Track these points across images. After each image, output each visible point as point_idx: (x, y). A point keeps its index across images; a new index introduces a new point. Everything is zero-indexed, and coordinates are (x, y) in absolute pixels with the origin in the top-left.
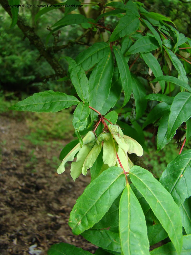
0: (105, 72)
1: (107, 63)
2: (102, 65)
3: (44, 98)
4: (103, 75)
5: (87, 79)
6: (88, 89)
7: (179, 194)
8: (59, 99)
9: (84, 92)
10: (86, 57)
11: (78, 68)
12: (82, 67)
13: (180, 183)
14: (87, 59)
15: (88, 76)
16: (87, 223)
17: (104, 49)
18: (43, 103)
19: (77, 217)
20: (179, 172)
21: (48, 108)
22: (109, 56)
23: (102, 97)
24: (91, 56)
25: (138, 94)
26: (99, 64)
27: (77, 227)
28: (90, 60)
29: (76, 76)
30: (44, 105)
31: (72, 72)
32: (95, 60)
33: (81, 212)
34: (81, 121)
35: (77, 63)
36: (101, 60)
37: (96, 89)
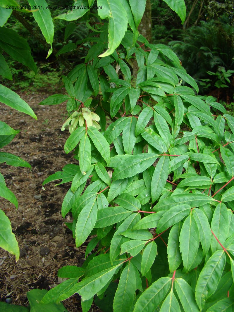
0: (83, 80)
1: (84, 75)
2: (81, 77)
3: (54, 98)
4: (82, 82)
5: (73, 86)
6: (74, 91)
7: (112, 137)
8: (60, 97)
9: (72, 93)
10: (72, 74)
11: (69, 81)
12: (71, 80)
13: (113, 132)
14: (73, 76)
15: (74, 85)
16: (70, 149)
17: (82, 68)
18: (53, 100)
19: (67, 147)
20: (113, 128)
21: (55, 102)
22: (85, 71)
23: (83, 93)
24: (75, 74)
25: (105, 88)
26: (79, 77)
27: (67, 151)
28: (74, 76)
29: (68, 85)
30: (54, 101)
31: (66, 84)
32: (77, 76)
33: (68, 145)
34: (71, 107)
35: (68, 78)
36: (80, 75)
37: (79, 90)
